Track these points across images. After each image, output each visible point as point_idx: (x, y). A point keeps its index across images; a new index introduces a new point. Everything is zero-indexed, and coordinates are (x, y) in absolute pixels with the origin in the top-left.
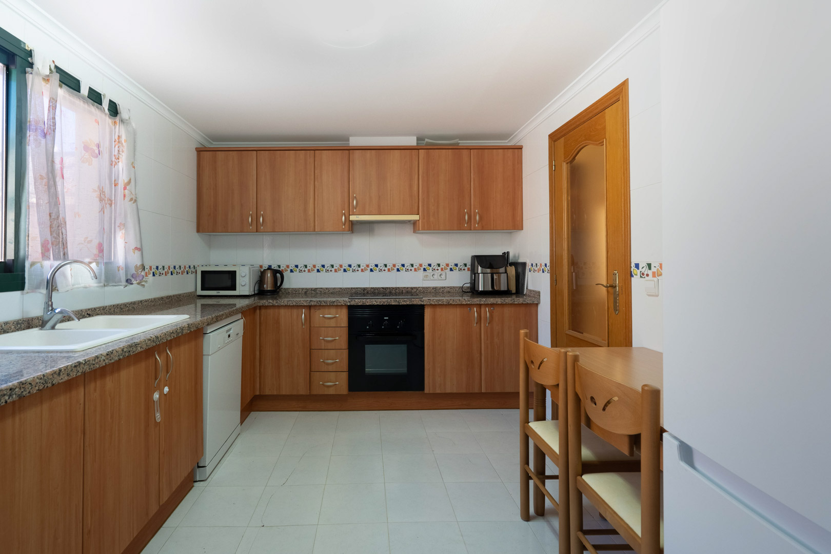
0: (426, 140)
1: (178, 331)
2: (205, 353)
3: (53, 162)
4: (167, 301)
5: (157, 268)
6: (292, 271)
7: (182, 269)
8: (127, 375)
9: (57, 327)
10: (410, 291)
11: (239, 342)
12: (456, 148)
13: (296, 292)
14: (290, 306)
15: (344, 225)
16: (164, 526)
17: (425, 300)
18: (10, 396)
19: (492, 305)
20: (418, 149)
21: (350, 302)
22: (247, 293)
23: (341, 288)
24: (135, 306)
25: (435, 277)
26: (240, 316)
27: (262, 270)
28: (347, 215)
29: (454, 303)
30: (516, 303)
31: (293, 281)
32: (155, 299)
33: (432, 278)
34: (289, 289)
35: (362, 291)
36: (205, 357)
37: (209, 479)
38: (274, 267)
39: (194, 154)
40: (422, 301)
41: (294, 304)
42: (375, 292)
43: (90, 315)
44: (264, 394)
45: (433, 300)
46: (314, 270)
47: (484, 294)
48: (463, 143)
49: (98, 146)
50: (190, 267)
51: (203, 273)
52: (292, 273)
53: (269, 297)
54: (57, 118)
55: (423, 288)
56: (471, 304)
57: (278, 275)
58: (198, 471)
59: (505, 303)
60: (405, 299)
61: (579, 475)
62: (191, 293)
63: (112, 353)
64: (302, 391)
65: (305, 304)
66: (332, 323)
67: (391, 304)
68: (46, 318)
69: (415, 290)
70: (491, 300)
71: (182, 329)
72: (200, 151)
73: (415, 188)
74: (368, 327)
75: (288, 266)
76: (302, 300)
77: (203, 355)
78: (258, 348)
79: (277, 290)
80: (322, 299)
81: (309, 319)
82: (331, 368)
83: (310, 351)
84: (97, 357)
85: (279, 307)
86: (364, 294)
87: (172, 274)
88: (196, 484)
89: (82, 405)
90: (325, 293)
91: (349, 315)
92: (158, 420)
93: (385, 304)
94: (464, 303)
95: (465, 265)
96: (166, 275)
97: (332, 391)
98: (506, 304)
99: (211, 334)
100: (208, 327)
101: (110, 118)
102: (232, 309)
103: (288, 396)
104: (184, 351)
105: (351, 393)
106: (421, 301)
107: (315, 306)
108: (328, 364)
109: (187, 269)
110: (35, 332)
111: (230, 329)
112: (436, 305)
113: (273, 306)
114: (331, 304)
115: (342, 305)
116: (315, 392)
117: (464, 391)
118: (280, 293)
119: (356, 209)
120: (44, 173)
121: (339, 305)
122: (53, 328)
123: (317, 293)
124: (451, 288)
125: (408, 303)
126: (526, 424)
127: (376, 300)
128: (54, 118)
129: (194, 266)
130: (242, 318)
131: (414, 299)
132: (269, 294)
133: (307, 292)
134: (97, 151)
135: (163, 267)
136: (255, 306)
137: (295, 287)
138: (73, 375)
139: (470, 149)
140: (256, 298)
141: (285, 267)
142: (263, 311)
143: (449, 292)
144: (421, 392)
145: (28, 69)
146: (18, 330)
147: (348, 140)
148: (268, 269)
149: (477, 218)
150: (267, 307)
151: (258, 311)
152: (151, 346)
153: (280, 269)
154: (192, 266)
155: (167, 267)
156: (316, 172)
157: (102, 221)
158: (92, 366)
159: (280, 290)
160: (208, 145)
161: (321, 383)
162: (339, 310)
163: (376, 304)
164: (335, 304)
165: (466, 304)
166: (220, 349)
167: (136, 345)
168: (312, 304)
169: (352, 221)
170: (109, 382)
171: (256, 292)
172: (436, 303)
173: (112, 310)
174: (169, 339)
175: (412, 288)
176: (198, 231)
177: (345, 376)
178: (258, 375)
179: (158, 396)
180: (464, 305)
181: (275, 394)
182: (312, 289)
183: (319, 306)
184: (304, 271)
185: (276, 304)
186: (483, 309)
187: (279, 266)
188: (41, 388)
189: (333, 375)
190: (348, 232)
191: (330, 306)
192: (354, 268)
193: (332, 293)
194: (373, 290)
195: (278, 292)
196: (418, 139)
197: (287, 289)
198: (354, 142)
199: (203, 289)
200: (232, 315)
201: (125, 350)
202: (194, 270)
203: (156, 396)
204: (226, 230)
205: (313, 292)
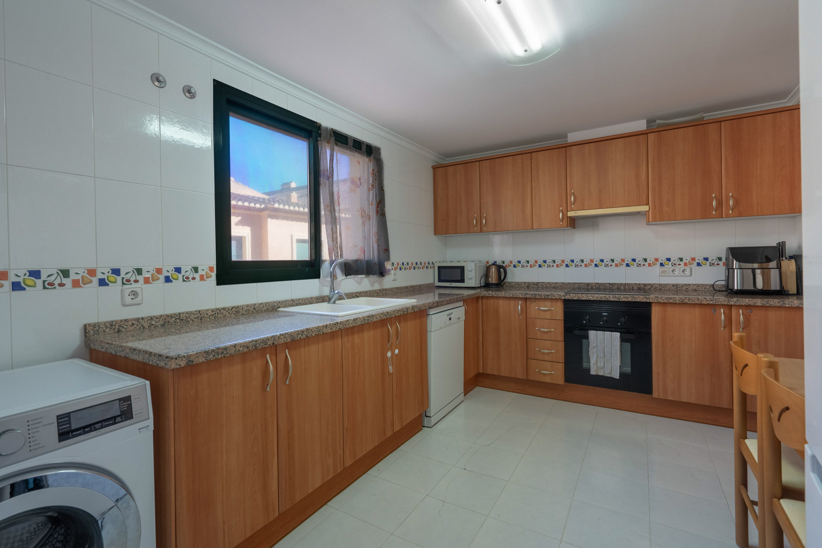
0: (658, 121)
1: (404, 310)
2: (428, 329)
3: (333, 195)
4: (411, 289)
5: (403, 264)
6: (515, 266)
7: (423, 265)
8: (368, 335)
9: (337, 302)
10: (642, 288)
11: (461, 325)
12: (699, 124)
13: (519, 286)
14: (507, 297)
15: (562, 221)
16: (399, 449)
17: (652, 298)
18: (302, 335)
19: (748, 306)
20: (647, 134)
21: (564, 296)
22: (473, 285)
23: (563, 283)
24: (387, 292)
25: (676, 273)
26: (461, 303)
27: (488, 265)
28: (565, 211)
29: (691, 302)
30: (787, 306)
31: (516, 276)
32: (401, 288)
33: (671, 274)
34: (513, 282)
35: (586, 286)
36: (428, 333)
37: (434, 427)
38: (499, 263)
39: (432, 170)
40: (648, 299)
41: (511, 296)
42: (599, 287)
43: (357, 297)
44: (486, 373)
45: (662, 297)
46: (536, 266)
47: (742, 293)
48: (708, 116)
49: (360, 179)
50: (429, 263)
51: (439, 267)
52: (515, 268)
53: (493, 289)
54: (335, 166)
55: (660, 285)
56: (716, 305)
57: (502, 270)
58: (426, 419)
59: (768, 305)
60: (626, 296)
61: (776, 498)
62: (430, 284)
63: (357, 319)
64: (520, 375)
65: (521, 296)
66: (548, 315)
67: (609, 300)
68: (331, 297)
69: (649, 287)
70: (747, 301)
71: (407, 309)
72: (435, 168)
73: (644, 177)
74: (584, 322)
75: (511, 262)
76: (518, 293)
77: (427, 331)
78: (481, 332)
79: (500, 284)
80: (537, 293)
81: (525, 310)
82: (546, 358)
83: (527, 339)
84: (348, 321)
85: (498, 298)
86: (588, 289)
87: (414, 269)
88: (424, 428)
89: (341, 349)
90: (547, 288)
91: (564, 308)
92: (391, 372)
93: (603, 300)
94: (705, 302)
95: (720, 259)
96: (410, 269)
97: (547, 380)
98: (770, 307)
99: (433, 316)
100: (431, 310)
101: (367, 157)
102: (453, 298)
103: (508, 377)
104: (410, 326)
105: (566, 383)
106: (646, 298)
107: (530, 298)
108: (544, 354)
109: (426, 265)
110: (325, 304)
111: (452, 313)
112: (665, 303)
113: (493, 297)
114: (546, 298)
115: (556, 299)
116: (531, 378)
117: (707, 403)
118: (505, 286)
119: (574, 204)
120: (328, 204)
121: (554, 299)
122: (334, 303)
123: (539, 287)
124: (698, 285)
125: (630, 300)
126: (742, 440)
127: (592, 295)
128: (333, 167)
129: (433, 262)
130: (464, 305)
131: (637, 296)
132: (493, 286)
133: (529, 286)
134: (359, 183)
135: (408, 263)
136: (476, 296)
137: (518, 281)
138: (334, 329)
139: (719, 121)
140: (482, 290)
141: (508, 262)
142: (484, 301)
143: (696, 290)
144: (648, 395)
145: (319, 138)
146: (317, 303)
147: (566, 137)
148: (493, 264)
149: (731, 203)
150: (488, 298)
151: (480, 301)
152: (383, 318)
153: (504, 265)
154: (431, 263)
155: (411, 263)
156: (533, 173)
157: (363, 231)
158: (345, 326)
159: (504, 283)
160: (442, 162)
161: (537, 370)
162: (554, 303)
163: (592, 299)
164: (550, 297)
165: (708, 304)
166: (441, 328)
167: (373, 316)
168: (528, 296)
169: (570, 218)
170: (357, 338)
171: (482, 285)
172: (666, 301)
173: (372, 294)
174: (397, 315)
175: (645, 285)
176: (435, 234)
177: (561, 367)
178: (481, 356)
179: (390, 354)
180: (704, 304)
181: (496, 374)
182: (534, 283)
183: (535, 299)
184: (527, 266)
185: (495, 296)
186: (734, 311)
187: (503, 262)
188: (317, 334)
189: (548, 365)
190: (566, 228)
191: (544, 299)
192: (577, 263)
193: (553, 288)
194: (598, 285)
195: (503, 285)
196: (648, 122)
197: (511, 282)
198: (573, 137)
199: (440, 281)
200: (453, 303)
201: (365, 318)
202: (432, 266)
203: (389, 354)
204: (456, 232)
205: (535, 286)
